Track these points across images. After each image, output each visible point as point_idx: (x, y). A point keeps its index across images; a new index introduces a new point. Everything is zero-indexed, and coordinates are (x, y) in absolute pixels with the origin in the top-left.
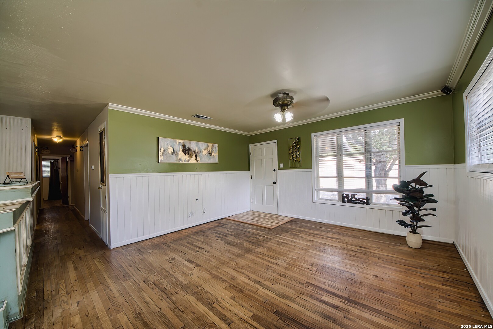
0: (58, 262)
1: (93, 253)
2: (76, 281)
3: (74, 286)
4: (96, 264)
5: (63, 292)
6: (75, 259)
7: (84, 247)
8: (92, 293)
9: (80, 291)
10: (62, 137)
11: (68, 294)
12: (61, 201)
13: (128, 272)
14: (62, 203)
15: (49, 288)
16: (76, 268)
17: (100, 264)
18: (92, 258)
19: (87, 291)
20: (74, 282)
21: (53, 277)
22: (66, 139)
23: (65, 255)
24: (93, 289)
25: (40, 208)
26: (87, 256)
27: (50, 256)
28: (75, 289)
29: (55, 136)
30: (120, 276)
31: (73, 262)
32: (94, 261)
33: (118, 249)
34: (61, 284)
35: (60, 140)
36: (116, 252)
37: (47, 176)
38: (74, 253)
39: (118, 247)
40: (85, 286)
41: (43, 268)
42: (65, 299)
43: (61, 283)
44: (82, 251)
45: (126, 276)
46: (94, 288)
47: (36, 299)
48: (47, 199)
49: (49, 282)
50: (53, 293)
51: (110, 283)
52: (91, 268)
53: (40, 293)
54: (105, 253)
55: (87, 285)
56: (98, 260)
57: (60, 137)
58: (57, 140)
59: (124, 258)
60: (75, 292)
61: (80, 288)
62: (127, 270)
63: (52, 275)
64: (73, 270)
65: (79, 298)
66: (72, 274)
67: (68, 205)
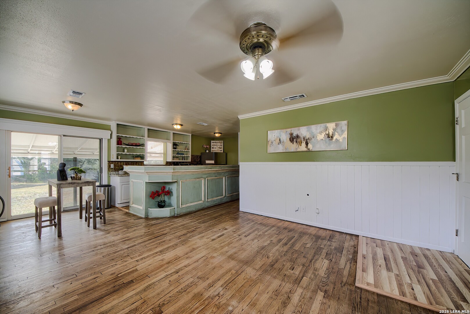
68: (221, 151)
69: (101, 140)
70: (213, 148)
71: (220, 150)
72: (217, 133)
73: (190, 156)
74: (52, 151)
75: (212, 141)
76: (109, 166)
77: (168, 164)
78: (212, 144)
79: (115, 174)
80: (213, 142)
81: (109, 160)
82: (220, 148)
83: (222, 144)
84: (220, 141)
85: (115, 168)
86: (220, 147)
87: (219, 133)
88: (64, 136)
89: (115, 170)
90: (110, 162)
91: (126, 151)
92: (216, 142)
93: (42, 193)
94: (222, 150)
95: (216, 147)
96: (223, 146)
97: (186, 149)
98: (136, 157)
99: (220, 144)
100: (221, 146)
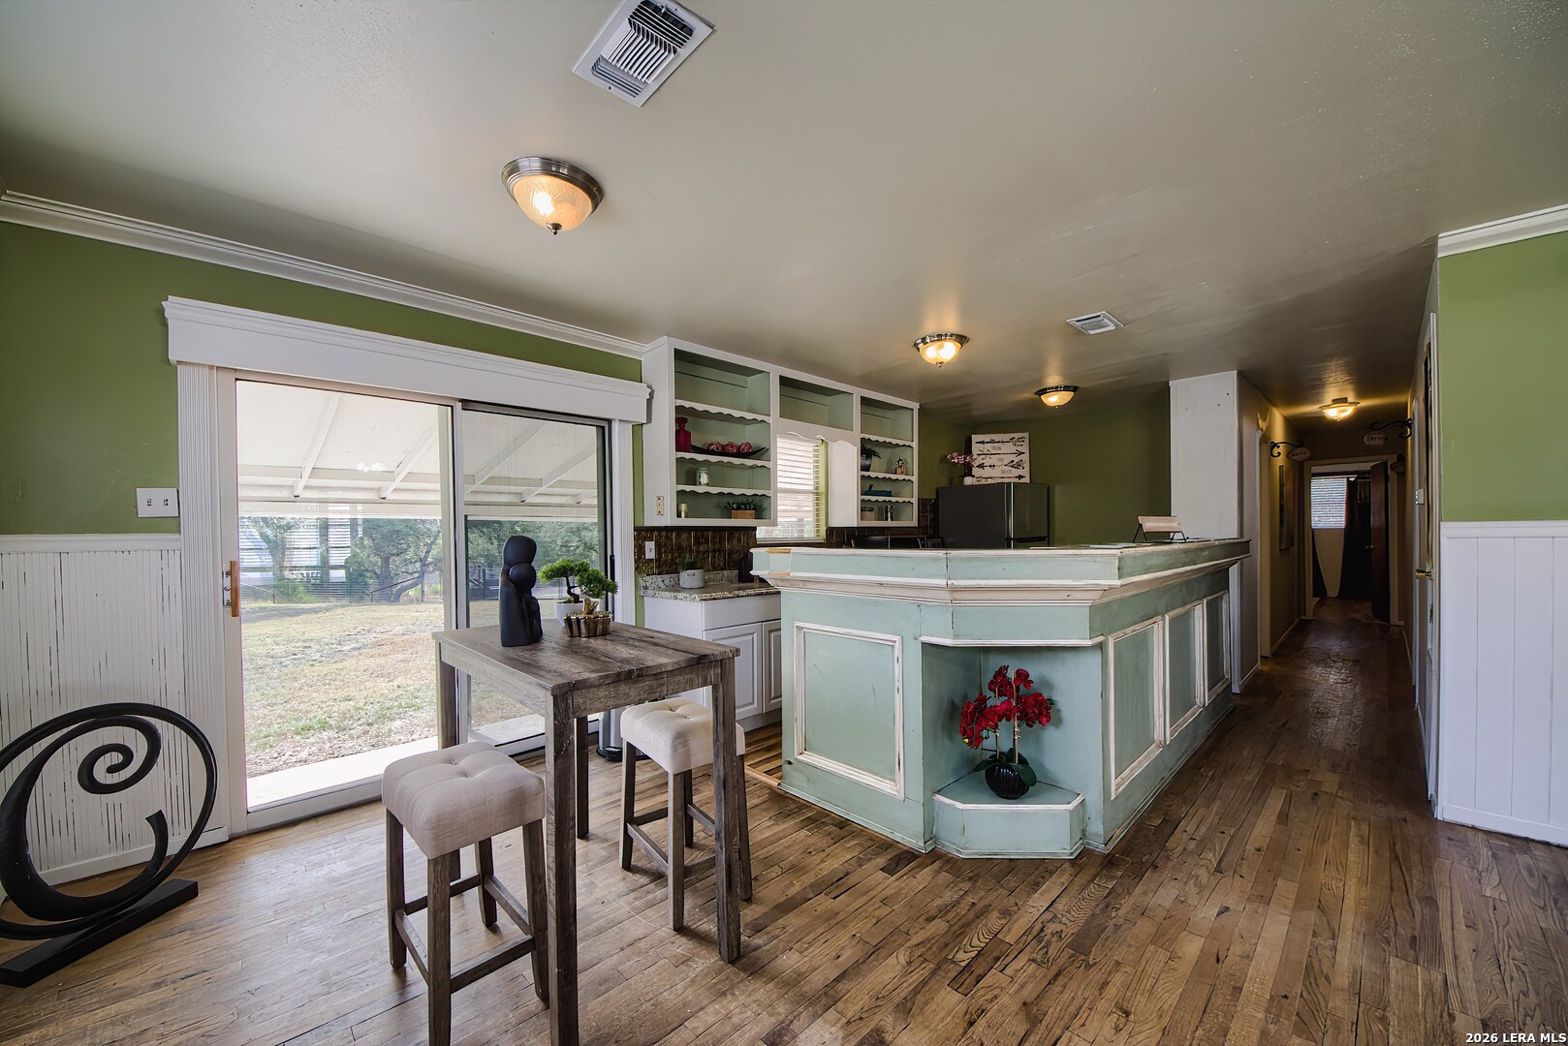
0: (1252, 776)
1: (1366, 802)
2: (1259, 850)
3: (1244, 862)
4: (1348, 837)
5: (1211, 858)
6: (1298, 790)
7: (1348, 769)
8: (1274, 913)
9: (1250, 885)
10: (1350, 400)
11: (1219, 870)
12: (1369, 605)
13: (1446, 938)
14: (1373, 612)
15: (1191, 828)
16: (1283, 818)
17: (1361, 847)
18: (1348, 815)
19: (1266, 900)
20: (1253, 851)
21: (1216, 807)
22: (1365, 403)
23: (1283, 765)
24: (1286, 907)
25: (1303, 617)
26: (1338, 800)
27: (1245, 753)
28: (1244, 871)
29: (1329, 402)
30: (1400, 930)
31: (1289, 798)
32: (1349, 826)
33: (1470, 834)
34: (1221, 835)
35: (1345, 411)
36: (1449, 839)
37: (1338, 526)
38: (1309, 771)
39: (1473, 828)
40: (1271, 879)
41: (1212, 772)
42: (1204, 877)
43: (1222, 833)
44: (1337, 778)
45: (1424, 946)
46: (1291, 903)
47: (1154, 834)
48: (1336, 594)
49: (1202, 811)
50: (1192, 845)
51: (1350, 925)
52: (1324, 841)
53: (1170, 825)
54: (1405, 820)
55: (1280, 882)
56: (1365, 828)
57: (1344, 400)
58: (1336, 413)
59: (1467, 878)
60: (1237, 877)
61: (1254, 876)
62: (1445, 927)
63: (1219, 801)
64: (1274, 818)
65: (1231, 901)
66: (1262, 828)
67: (1389, 622)
68: (1020, 477)
69: (603, 428)
70: (981, 466)
71: (1016, 472)
72: (1056, 389)
73: (915, 500)
74: (379, 490)
75: (975, 438)
76: (640, 550)
77: (839, 537)
78: (976, 448)
79: (661, 585)
80: (983, 442)
81: (639, 524)
82: (1018, 466)
83: (1025, 449)
84: (1012, 435)
85: (658, 560)
86: (1017, 460)
87: (1066, 388)
88: (467, 404)
89: (658, 567)
90: (642, 533)
91: (704, 478)
92: (993, 442)
93: (326, 640)
94: (1026, 472)
95: (993, 460)
96: (1027, 455)
97: (899, 470)
98: (739, 508)
99: (1013, 449)
100: (1020, 457)
